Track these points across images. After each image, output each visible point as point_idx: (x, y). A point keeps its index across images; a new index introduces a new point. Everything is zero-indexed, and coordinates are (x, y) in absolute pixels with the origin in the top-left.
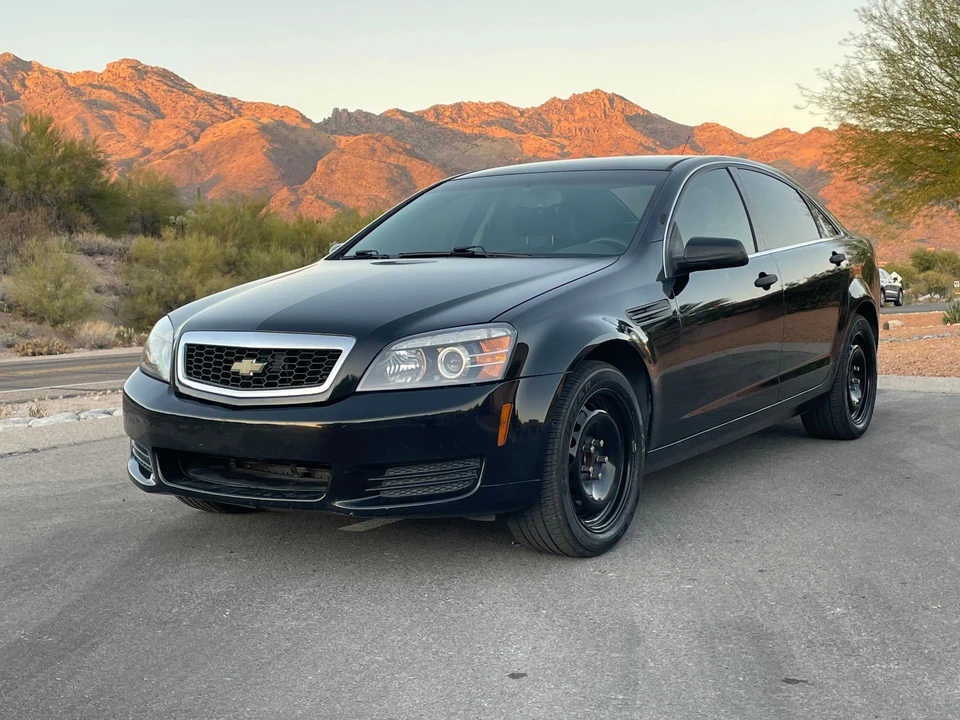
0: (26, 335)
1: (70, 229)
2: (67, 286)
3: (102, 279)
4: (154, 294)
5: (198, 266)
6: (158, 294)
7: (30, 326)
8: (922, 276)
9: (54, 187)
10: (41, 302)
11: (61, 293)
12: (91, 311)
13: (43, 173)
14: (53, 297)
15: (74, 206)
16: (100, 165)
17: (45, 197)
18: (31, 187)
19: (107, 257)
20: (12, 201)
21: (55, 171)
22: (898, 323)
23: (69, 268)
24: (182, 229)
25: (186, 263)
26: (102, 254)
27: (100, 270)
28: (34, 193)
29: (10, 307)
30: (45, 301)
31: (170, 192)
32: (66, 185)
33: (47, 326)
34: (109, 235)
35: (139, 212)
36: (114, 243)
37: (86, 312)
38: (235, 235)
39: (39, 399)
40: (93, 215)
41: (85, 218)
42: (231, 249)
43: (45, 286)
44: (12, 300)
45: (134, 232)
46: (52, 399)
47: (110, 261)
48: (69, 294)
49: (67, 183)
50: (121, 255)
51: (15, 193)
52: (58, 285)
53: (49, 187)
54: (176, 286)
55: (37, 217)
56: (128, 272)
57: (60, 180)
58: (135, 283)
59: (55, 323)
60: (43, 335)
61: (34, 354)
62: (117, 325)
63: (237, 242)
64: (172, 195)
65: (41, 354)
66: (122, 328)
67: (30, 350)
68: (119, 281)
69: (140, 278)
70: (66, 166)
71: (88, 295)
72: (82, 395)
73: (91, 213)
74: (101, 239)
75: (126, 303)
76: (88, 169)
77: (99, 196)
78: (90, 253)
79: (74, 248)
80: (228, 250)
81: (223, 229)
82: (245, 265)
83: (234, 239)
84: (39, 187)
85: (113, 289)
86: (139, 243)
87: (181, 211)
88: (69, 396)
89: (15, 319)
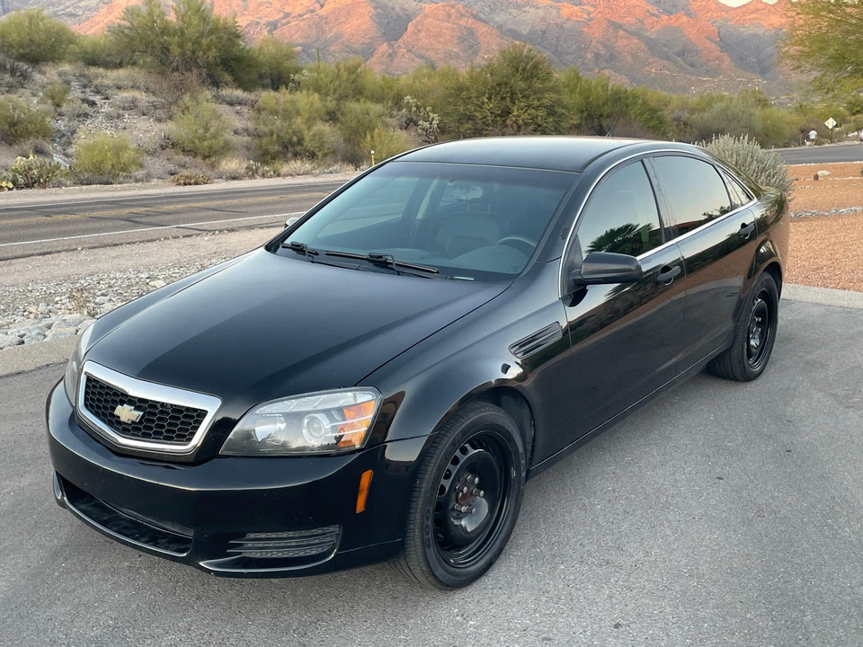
0: (184, 166)
1: (216, 84)
2: (212, 130)
3: (239, 124)
4: (275, 136)
5: (307, 115)
6: (278, 136)
7: (187, 159)
8: (853, 117)
9: (205, 53)
10: (194, 143)
11: (208, 135)
12: (229, 149)
13: (197, 42)
14: (202, 139)
15: (219, 68)
16: (238, 36)
17: (199, 61)
18: (188, 53)
19: (243, 107)
20: (175, 64)
21: (204, 41)
22: (826, 173)
23: (217, 116)
24: (298, 86)
25: (298, 113)
26: (240, 104)
27: (237, 117)
28: (191, 59)
29: (173, 145)
30: (197, 141)
31: (289, 56)
32: (213, 53)
33: (199, 159)
34: (245, 90)
35: (269, 71)
36: (249, 96)
37: (227, 149)
38: (335, 90)
39: (165, 239)
40: (233, 75)
41: (228, 77)
42: (331, 104)
43: (197, 130)
44: (175, 140)
45: (264, 87)
46: (174, 238)
47: (245, 109)
48: (214, 137)
49: (214, 50)
50: (253, 106)
51: (177, 58)
52: (206, 129)
53: (201, 53)
54: (290, 131)
55: (192, 77)
56: (257, 119)
57: (209, 48)
58: (262, 128)
59: (205, 157)
60: (196, 168)
61: (185, 184)
62: (249, 159)
63: (336, 96)
64: (293, 58)
65: (190, 184)
66: (251, 162)
67: (182, 181)
68: (251, 125)
69: (265, 124)
70: (214, 37)
71: (229, 136)
72: (197, 235)
73: (232, 73)
74: (239, 93)
75: (257, 141)
76: (229, 40)
77: (238, 60)
78: (231, 104)
79: (218, 99)
80: (329, 104)
81: (326, 86)
82: (342, 114)
83: (334, 94)
84: (194, 54)
85: (246, 130)
86: (266, 96)
87: (298, 70)
88: (188, 236)
89: (177, 154)
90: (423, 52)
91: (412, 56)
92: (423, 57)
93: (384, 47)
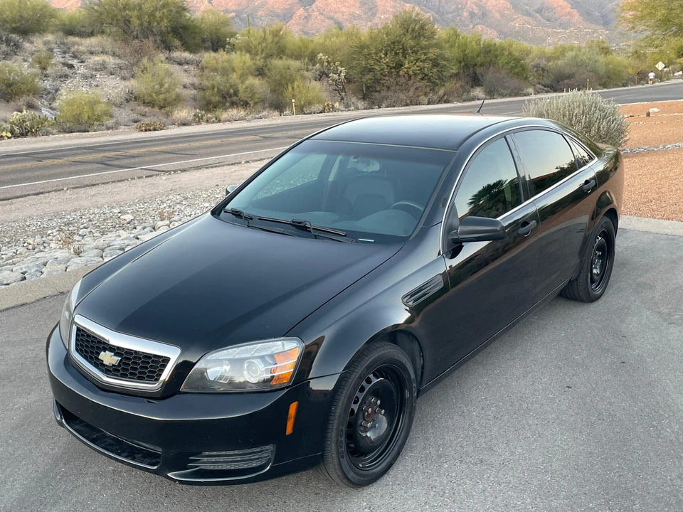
0: (144, 115)
1: (168, 48)
2: (166, 85)
3: (187, 80)
4: (216, 89)
5: (240, 72)
6: (218, 89)
7: (147, 109)
9: (158, 24)
10: (152, 96)
11: (163, 89)
12: (180, 101)
13: (152, 15)
14: (158, 93)
15: (171, 35)
16: (184, 9)
17: (154, 30)
18: (146, 24)
19: (190, 66)
20: (135, 33)
21: (158, 14)
22: (656, 110)
23: (169, 74)
24: (233, 48)
25: (234, 70)
26: (187, 64)
27: (186, 74)
28: (148, 28)
29: (136, 98)
30: (154, 95)
31: (225, 23)
32: (165, 23)
33: (156, 109)
34: (191, 52)
35: (209, 36)
36: (194, 57)
37: (178, 101)
38: (263, 51)
39: (132, 179)
40: (181, 41)
41: (177, 43)
42: (260, 62)
43: (154, 86)
44: (136, 94)
45: (207, 49)
46: (139, 178)
47: (191, 68)
48: (168, 91)
49: (166, 21)
50: (198, 65)
51: (137, 28)
52: (162, 85)
53: (155, 24)
54: (228, 85)
55: (149, 43)
56: (201, 76)
57: (162, 19)
58: (206, 83)
59: (161, 108)
60: (154, 116)
61: (146, 130)
62: (195, 108)
63: (263, 56)
64: (228, 25)
65: (150, 130)
66: (198, 111)
67: (144, 128)
68: (196, 81)
69: (207, 79)
70: (165, 11)
71: (179, 90)
72: (156, 175)
73: (181, 39)
74: (187, 55)
75: (201, 93)
76: (178, 12)
77: (185, 28)
78: (180, 64)
79: (170, 60)
80: (258, 62)
81: (255, 48)
82: (268, 70)
83: (262, 53)
84: (150, 24)
85: (193, 85)
86: (208, 57)
87: (233, 35)
88: (149, 176)
89: (139, 105)
90: (332, 14)
91: (323, 18)
92: (332, 19)
93: (301, 11)
